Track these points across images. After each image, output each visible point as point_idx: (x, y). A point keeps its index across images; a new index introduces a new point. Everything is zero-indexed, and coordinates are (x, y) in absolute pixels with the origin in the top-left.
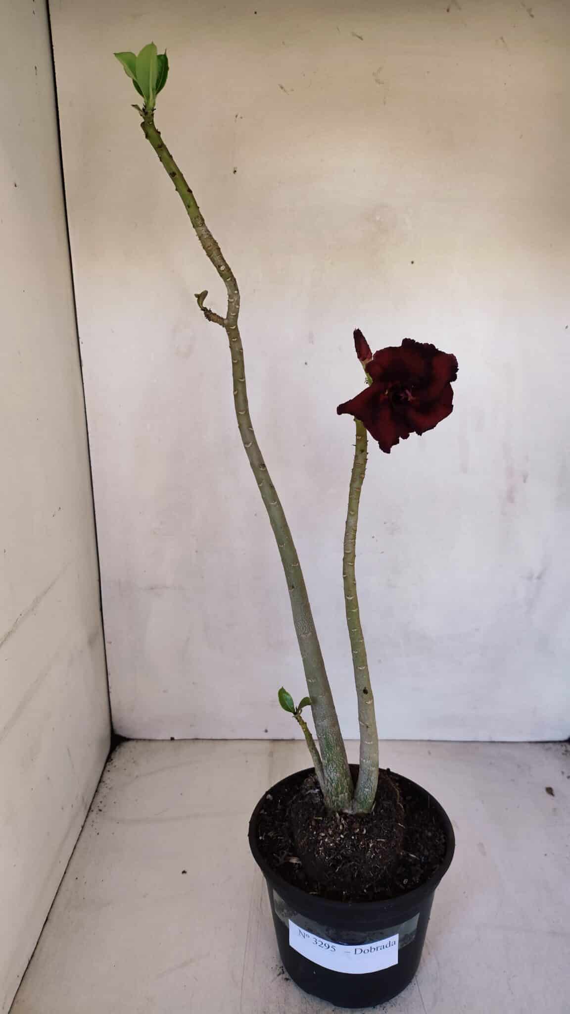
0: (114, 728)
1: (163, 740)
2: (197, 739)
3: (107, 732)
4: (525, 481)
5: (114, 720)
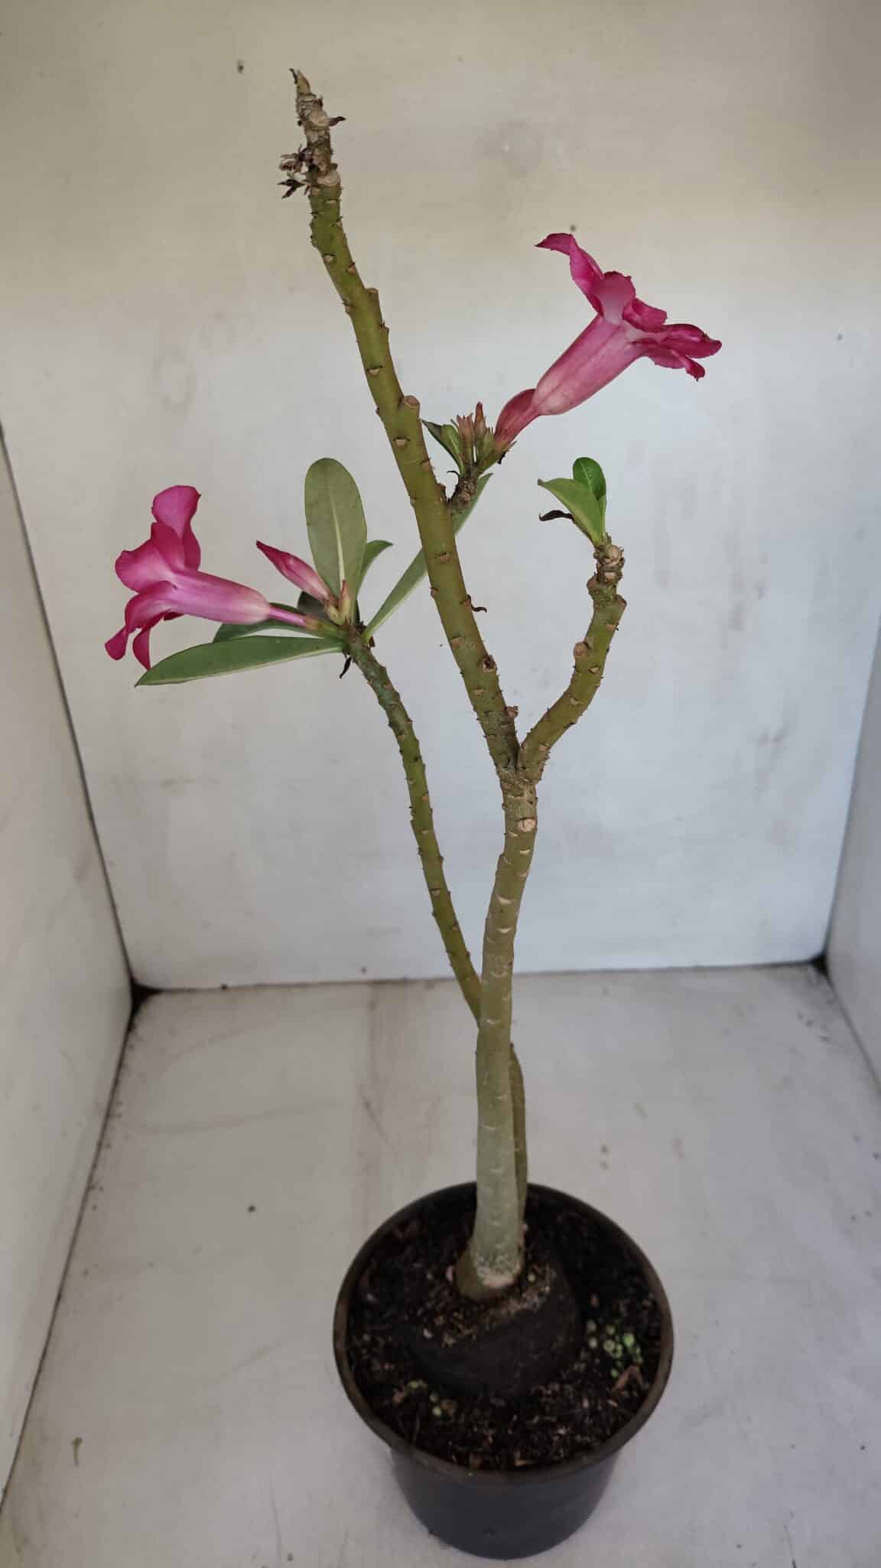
0: (135, 976)
1: (211, 990)
2: (260, 987)
4: (761, 596)
5: (132, 965)
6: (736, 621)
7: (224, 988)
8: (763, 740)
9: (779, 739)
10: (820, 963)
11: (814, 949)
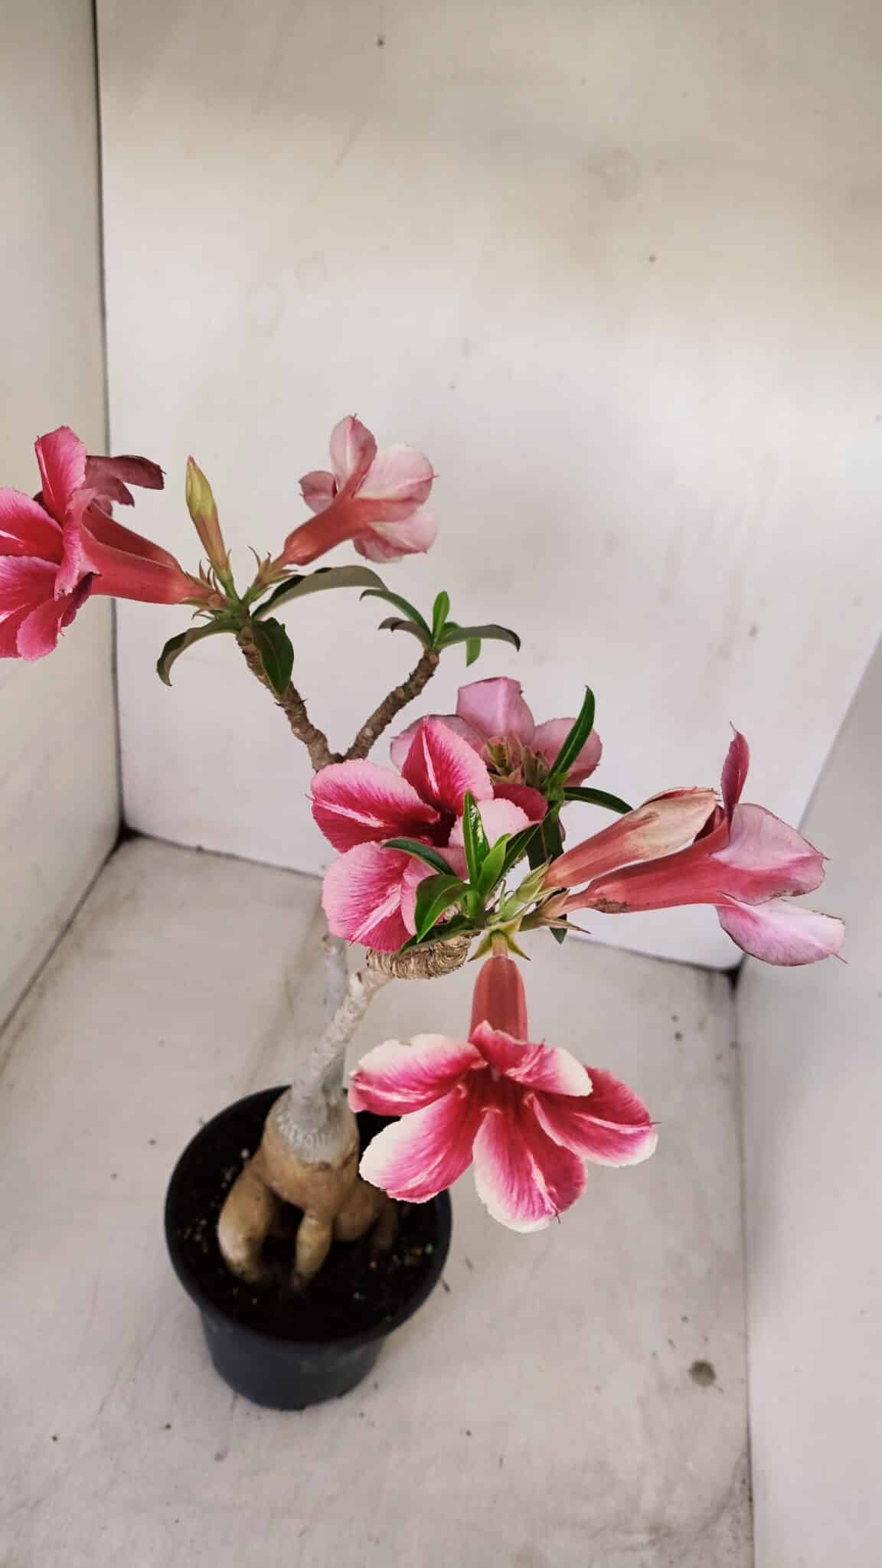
0: (126, 817)
1: (186, 848)
2: (231, 857)
3: (113, 823)
4: (753, 633)
5: (125, 808)
6: (725, 651)
7: (200, 849)
10: (733, 974)
11: (731, 961)
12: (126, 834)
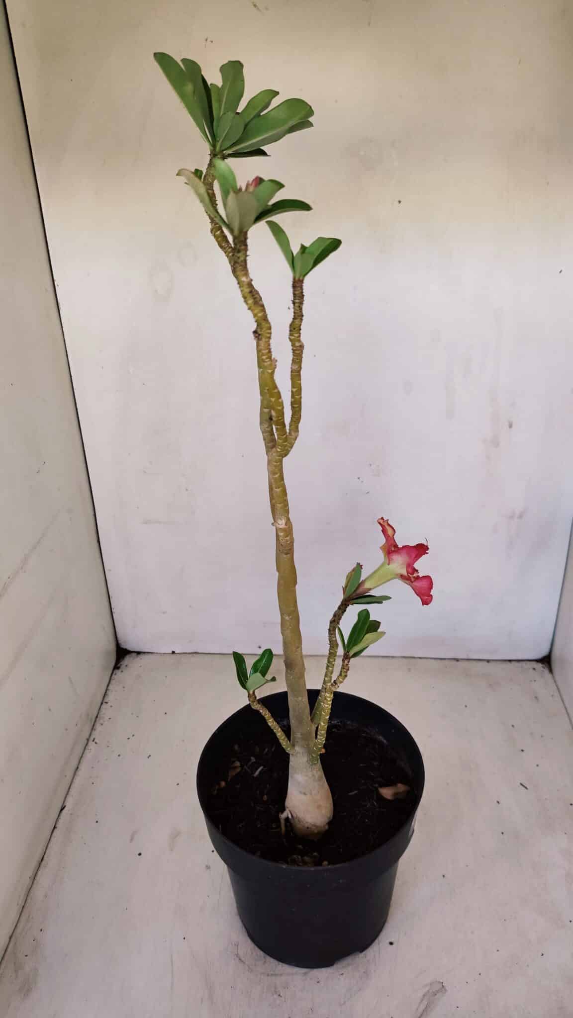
0: (120, 642)
1: (165, 654)
2: (194, 653)
3: (112, 647)
4: (511, 426)
5: (119, 636)
6: (495, 442)
7: (173, 652)
8: (512, 517)
9: (521, 517)
10: (546, 661)
11: (543, 652)
12: (122, 653)
